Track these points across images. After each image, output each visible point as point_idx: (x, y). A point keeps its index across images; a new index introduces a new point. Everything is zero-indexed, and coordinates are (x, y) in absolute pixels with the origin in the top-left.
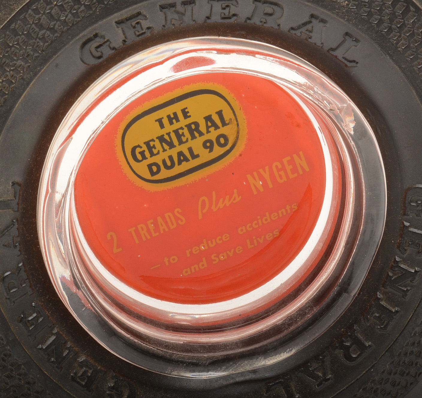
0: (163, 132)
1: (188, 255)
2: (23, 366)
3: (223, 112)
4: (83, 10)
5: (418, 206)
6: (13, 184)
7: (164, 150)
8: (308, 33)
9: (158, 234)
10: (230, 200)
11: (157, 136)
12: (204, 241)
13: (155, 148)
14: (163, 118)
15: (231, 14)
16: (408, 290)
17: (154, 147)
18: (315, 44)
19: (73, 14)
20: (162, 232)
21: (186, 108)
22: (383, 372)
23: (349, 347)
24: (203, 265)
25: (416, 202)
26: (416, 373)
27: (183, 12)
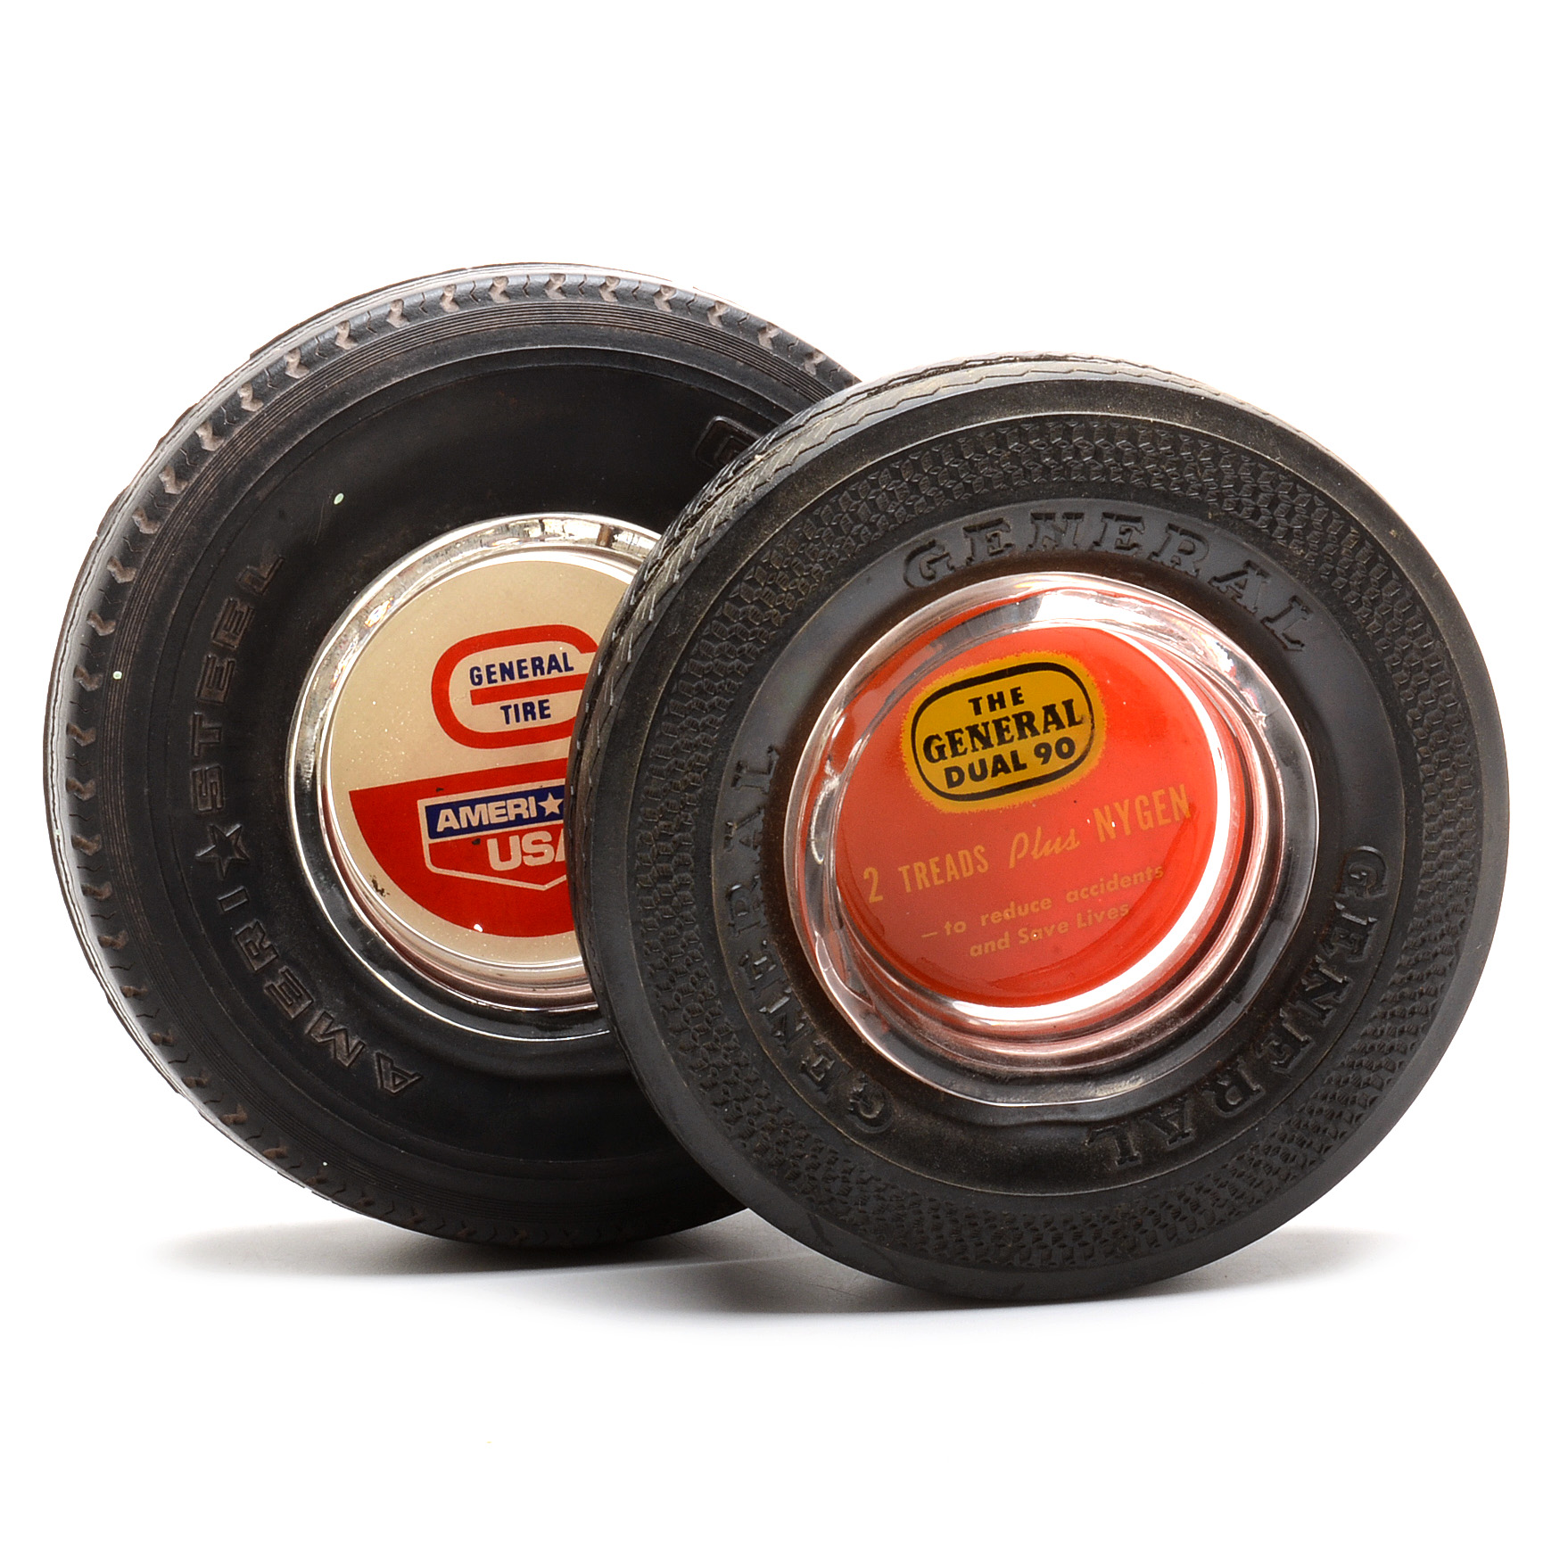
0: (979, 720)
1: (984, 924)
2: (734, 1036)
3: (1073, 704)
4: (922, 503)
5: (1361, 880)
6: (771, 749)
7: (975, 749)
8: (1237, 589)
9: (942, 881)
10: (1062, 844)
11: (967, 725)
12: (1012, 904)
13: (961, 744)
14: (981, 698)
15: (1131, 542)
16: (1328, 1010)
17: (960, 741)
18: (1245, 607)
19: (906, 507)
20: (949, 879)
21: (1019, 688)
22: (1274, 1135)
23: (1225, 1089)
24: (1003, 944)
25: (1360, 874)
26: (1322, 1145)
27: (1063, 529)
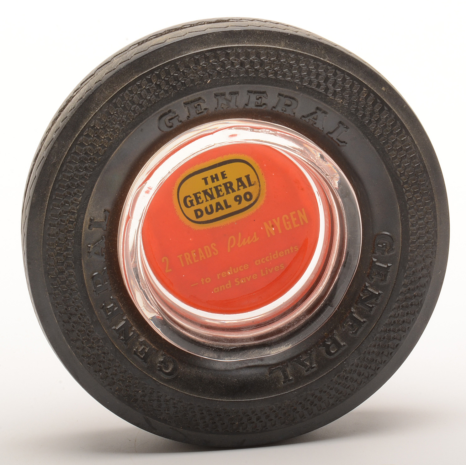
0: (207, 187)
1: (219, 278)
2: (101, 340)
3: (250, 176)
4: (163, 93)
5: (383, 247)
6: (105, 211)
7: (207, 200)
8: (314, 120)
9: (198, 261)
10: (251, 239)
11: (202, 190)
12: (231, 268)
13: (201, 199)
14: (207, 177)
15: (262, 103)
16: (373, 307)
17: (200, 197)
18: (318, 128)
19: (156, 95)
20: (201, 259)
21: (224, 171)
22: (353, 365)
23: (330, 345)
24: (228, 286)
25: (382, 244)
26: (376, 368)
27: (230, 99)
